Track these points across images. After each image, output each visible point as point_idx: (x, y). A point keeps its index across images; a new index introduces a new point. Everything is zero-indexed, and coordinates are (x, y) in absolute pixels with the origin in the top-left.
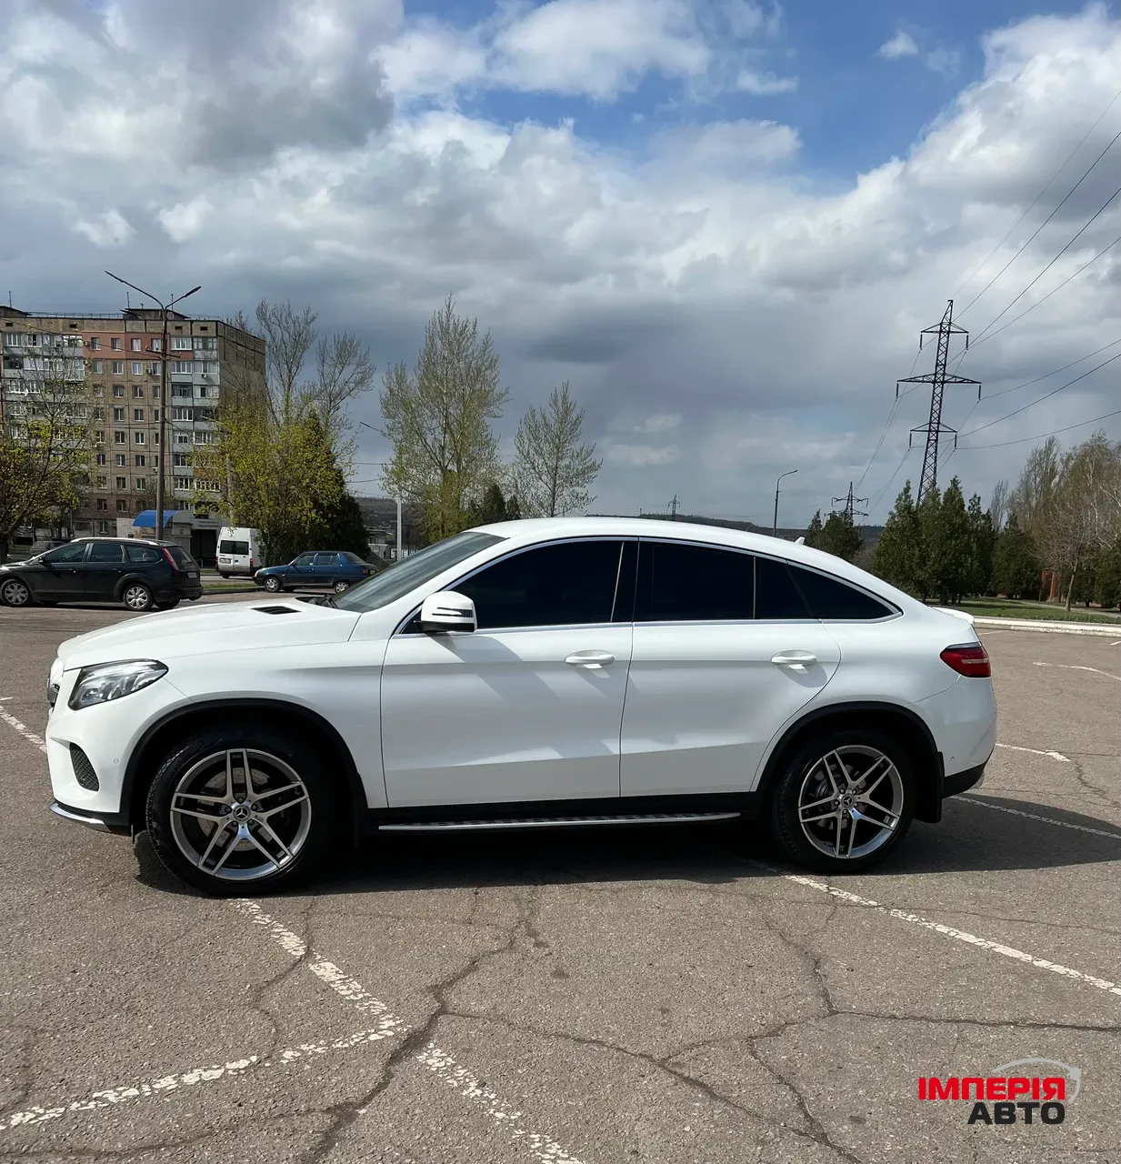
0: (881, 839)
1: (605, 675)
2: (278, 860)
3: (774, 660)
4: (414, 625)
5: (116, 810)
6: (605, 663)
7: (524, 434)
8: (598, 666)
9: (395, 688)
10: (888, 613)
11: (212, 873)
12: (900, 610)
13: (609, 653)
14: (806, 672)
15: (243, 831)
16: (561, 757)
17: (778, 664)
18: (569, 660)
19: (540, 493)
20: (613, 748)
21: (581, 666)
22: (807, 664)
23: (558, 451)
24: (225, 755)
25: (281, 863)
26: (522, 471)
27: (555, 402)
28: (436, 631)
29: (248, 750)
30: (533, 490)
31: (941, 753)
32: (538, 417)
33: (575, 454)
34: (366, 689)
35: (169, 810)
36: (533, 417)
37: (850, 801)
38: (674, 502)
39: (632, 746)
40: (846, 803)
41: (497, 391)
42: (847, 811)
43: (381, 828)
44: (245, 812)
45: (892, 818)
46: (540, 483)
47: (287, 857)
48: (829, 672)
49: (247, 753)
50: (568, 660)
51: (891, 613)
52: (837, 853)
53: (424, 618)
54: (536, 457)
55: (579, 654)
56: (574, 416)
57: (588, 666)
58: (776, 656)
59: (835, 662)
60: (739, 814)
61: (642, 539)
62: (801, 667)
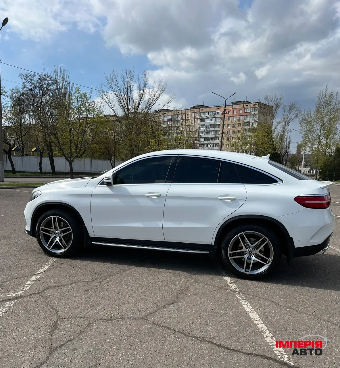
1: (157, 200)
2: (65, 248)
3: (219, 198)
5: (29, 230)
6: (158, 196)
8: (156, 197)
9: (96, 201)
10: (276, 182)
11: (49, 249)
12: (282, 180)
13: (159, 193)
14: (231, 203)
15: (58, 239)
17: (220, 199)
20: (160, 224)
21: (150, 197)
22: (232, 200)
24: (52, 217)
29: (57, 216)
31: (292, 238)
37: (252, 252)
39: (168, 224)
40: (250, 253)
42: (250, 256)
43: (93, 243)
45: (269, 261)
48: (241, 203)
50: (146, 195)
52: (244, 271)
55: (150, 193)
57: (152, 197)
58: (219, 196)
59: (243, 200)
60: (208, 252)
61: (179, 155)
62: (230, 201)
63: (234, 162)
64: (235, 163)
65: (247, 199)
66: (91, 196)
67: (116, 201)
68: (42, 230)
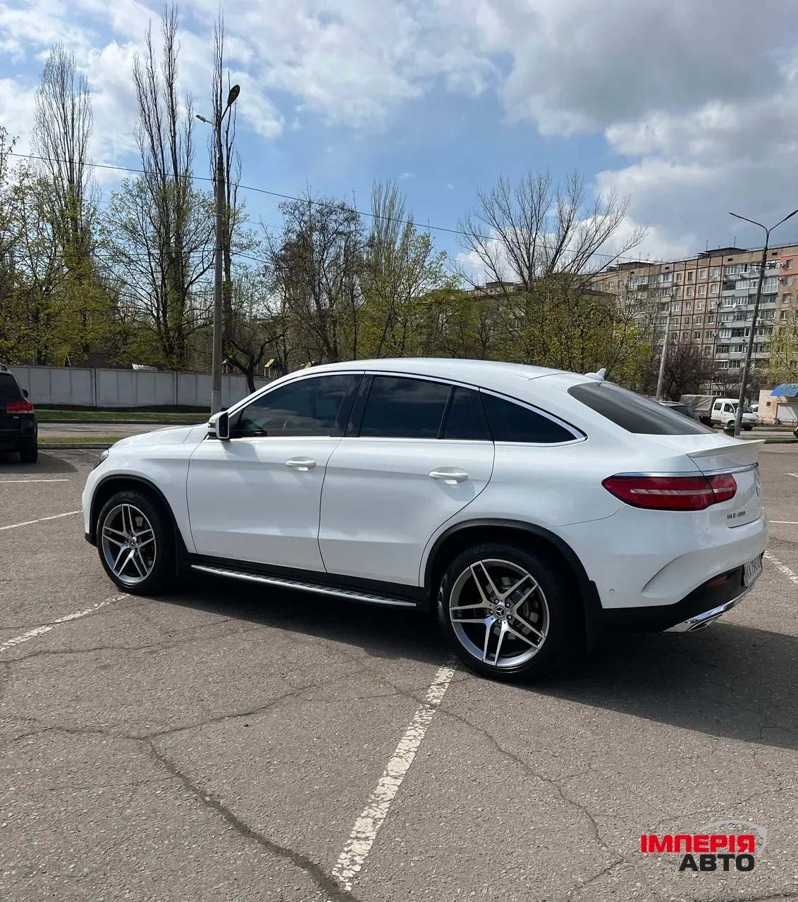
1: (309, 477)
2: (143, 576)
3: (432, 474)
5: (89, 532)
6: (310, 467)
8: (306, 469)
9: (197, 474)
10: (572, 437)
11: (118, 575)
12: (585, 435)
13: (313, 459)
14: (458, 487)
15: (131, 554)
17: (435, 478)
20: (313, 533)
21: (296, 468)
22: (461, 480)
24: (122, 507)
25: (144, 578)
29: (130, 505)
37: (503, 613)
39: (326, 535)
40: (499, 614)
43: (192, 566)
45: (540, 639)
47: (147, 575)
48: (478, 488)
49: (129, 507)
50: (287, 463)
51: (574, 438)
52: (484, 658)
55: (294, 459)
57: (300, 469)
58: (433, 470)
59: (485, 481)
60: (415, 605)
61: (367, 373)
62: (455, 482)
63: (479, 387)
64: (481, 390)
65: (491, 480)
66: (190, 463)
67: (232, 476)
68: (107, 532)
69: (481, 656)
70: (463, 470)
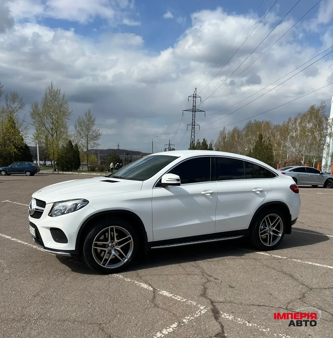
0: (278, 240)
1: (211, 197)
2: (124, 260)
3: (253, 190)
4: (159, 184)
5: (74, 249)
6: (211, 193)
7: (77, 125)
8: (209, 194)
9: (156, 204)
10: (276, 176)
11: (105, 267)
12: (278, 175)
13: (212, 190)
14: (260, 194)
15: (113, 252)
16: (200, 222)
17: (254, 192)
18: (202, 193)
19: (83, 142)
21: (205, 195)
22: (261, 191)
23: (88, 129)
24: (109, 228)
25: (125, 261)
26: (77, 136)
27: (86, 115)
28: (165, 186)
29: (115, 226)
30: (81, 142)
31: (291, 215)
32: (81, 120)
33: (94, 131)
34: (148, 205)
35: (92, 247)
36: (80, 119)
37: (270, 230)
38: (118, 145)
39: (218, 218)
41: (69, 111)
42: (270, 232)
43: (152, 248)
44: (113, 246)
45: (280, 234)
46: (83, 140)
47: (126, 259)
48: (266, 193)
49: (115, 227)
52: (268, 245)
53: (163, 182)
54: (81, 131)
55: (204, 191)
56: (92, 119)
57: (207, 195)
60: (243, 236)
61: (215, 156)
62: (259, 192)
63: (251, 161)
65: (268, 190)
66: (152, 199)
67: (177, 202)
69: (267, 245)
70: (260, 188)
